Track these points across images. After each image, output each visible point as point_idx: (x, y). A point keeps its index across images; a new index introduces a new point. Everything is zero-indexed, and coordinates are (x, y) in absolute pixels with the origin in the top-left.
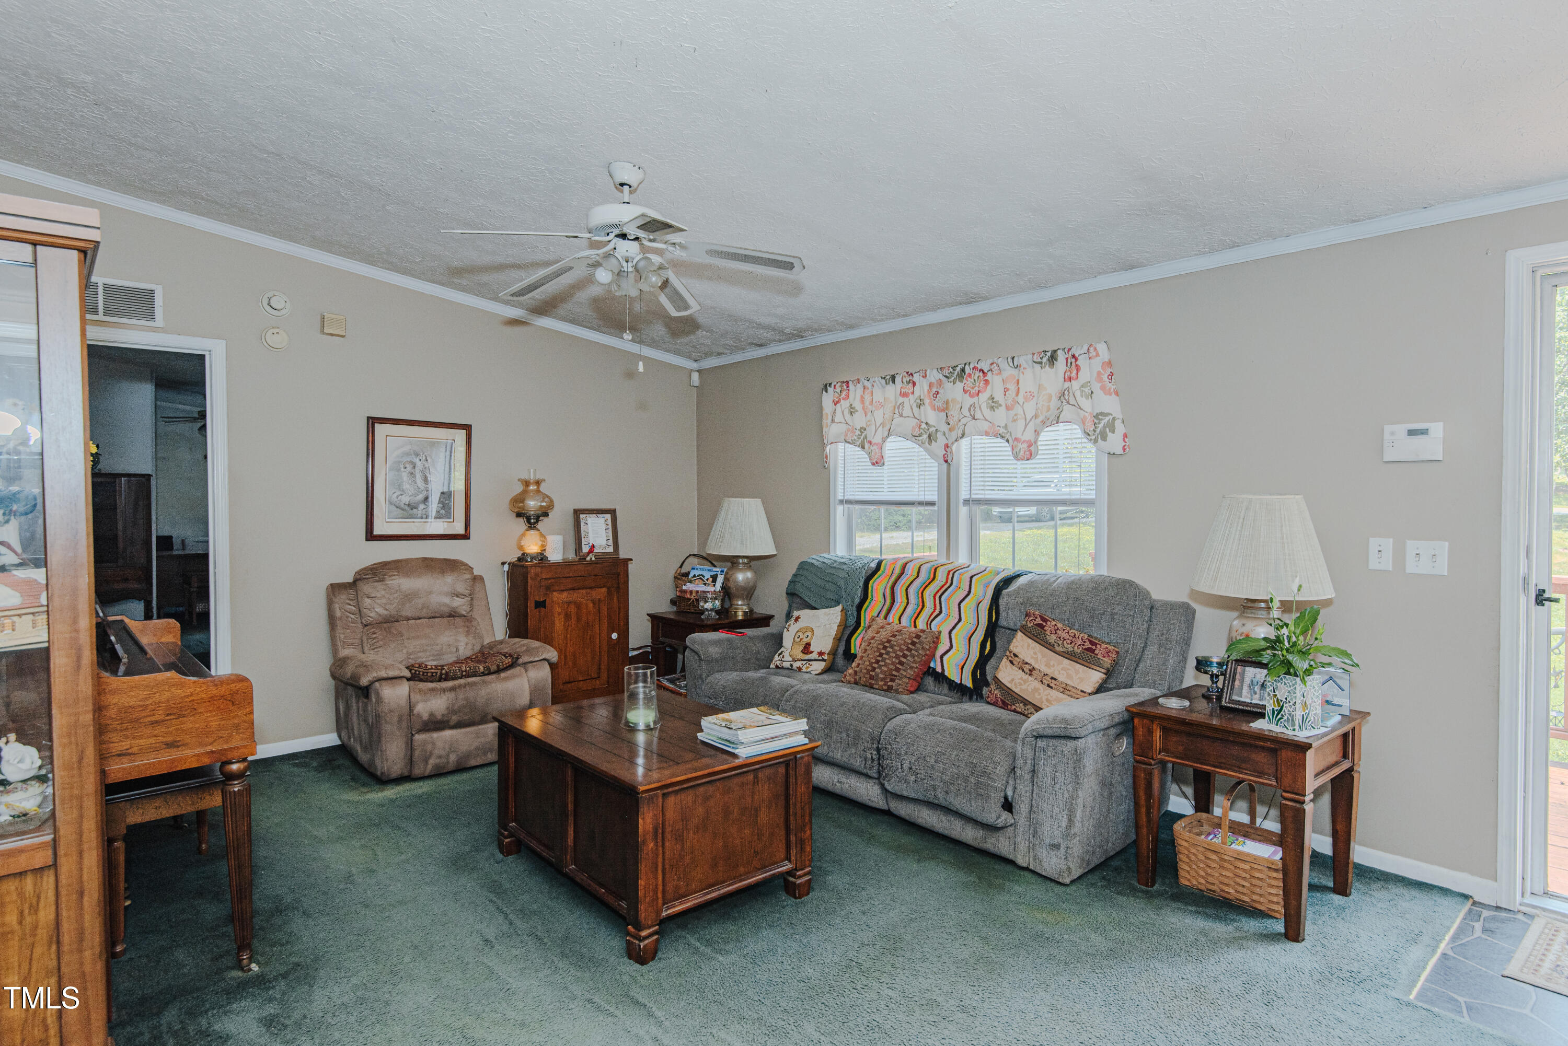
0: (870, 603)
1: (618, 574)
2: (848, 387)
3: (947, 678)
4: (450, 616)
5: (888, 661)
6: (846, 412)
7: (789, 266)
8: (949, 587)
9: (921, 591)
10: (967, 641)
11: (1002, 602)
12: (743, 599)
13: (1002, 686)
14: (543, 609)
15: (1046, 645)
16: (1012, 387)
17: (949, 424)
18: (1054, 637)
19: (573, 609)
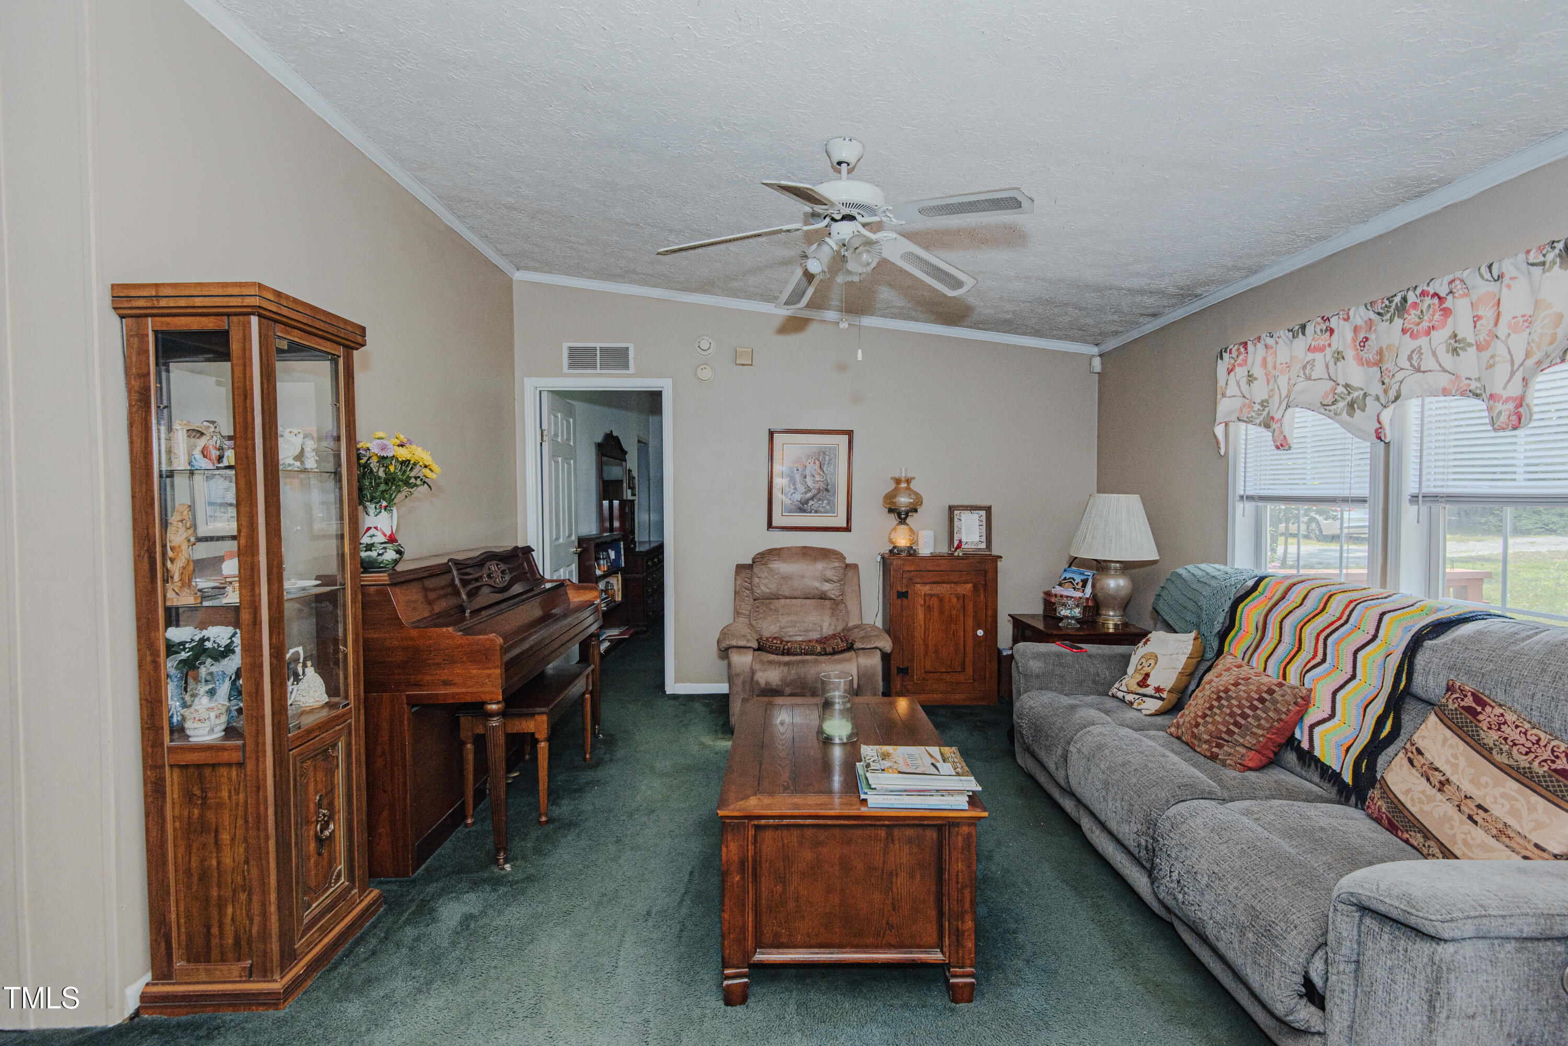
0: (1237, 633)
1: (986, 572)
2: (1246, 349)
3: (1317, 761)
4: (821, 598)
5: (1217, 718)
6: (1243, 382)
7: (1013, 204)
8: (1342, 625)
9: (1300, 626)
10: (1362, 711)
11: (1421, 659)
12: (1114, 610)
13: (1391, 796)
14: (905, 601)
15: (1479, 748)
16: (1488, 313)
17: (1383, 383)
18: (1494, 735)
19: (935, 602)
